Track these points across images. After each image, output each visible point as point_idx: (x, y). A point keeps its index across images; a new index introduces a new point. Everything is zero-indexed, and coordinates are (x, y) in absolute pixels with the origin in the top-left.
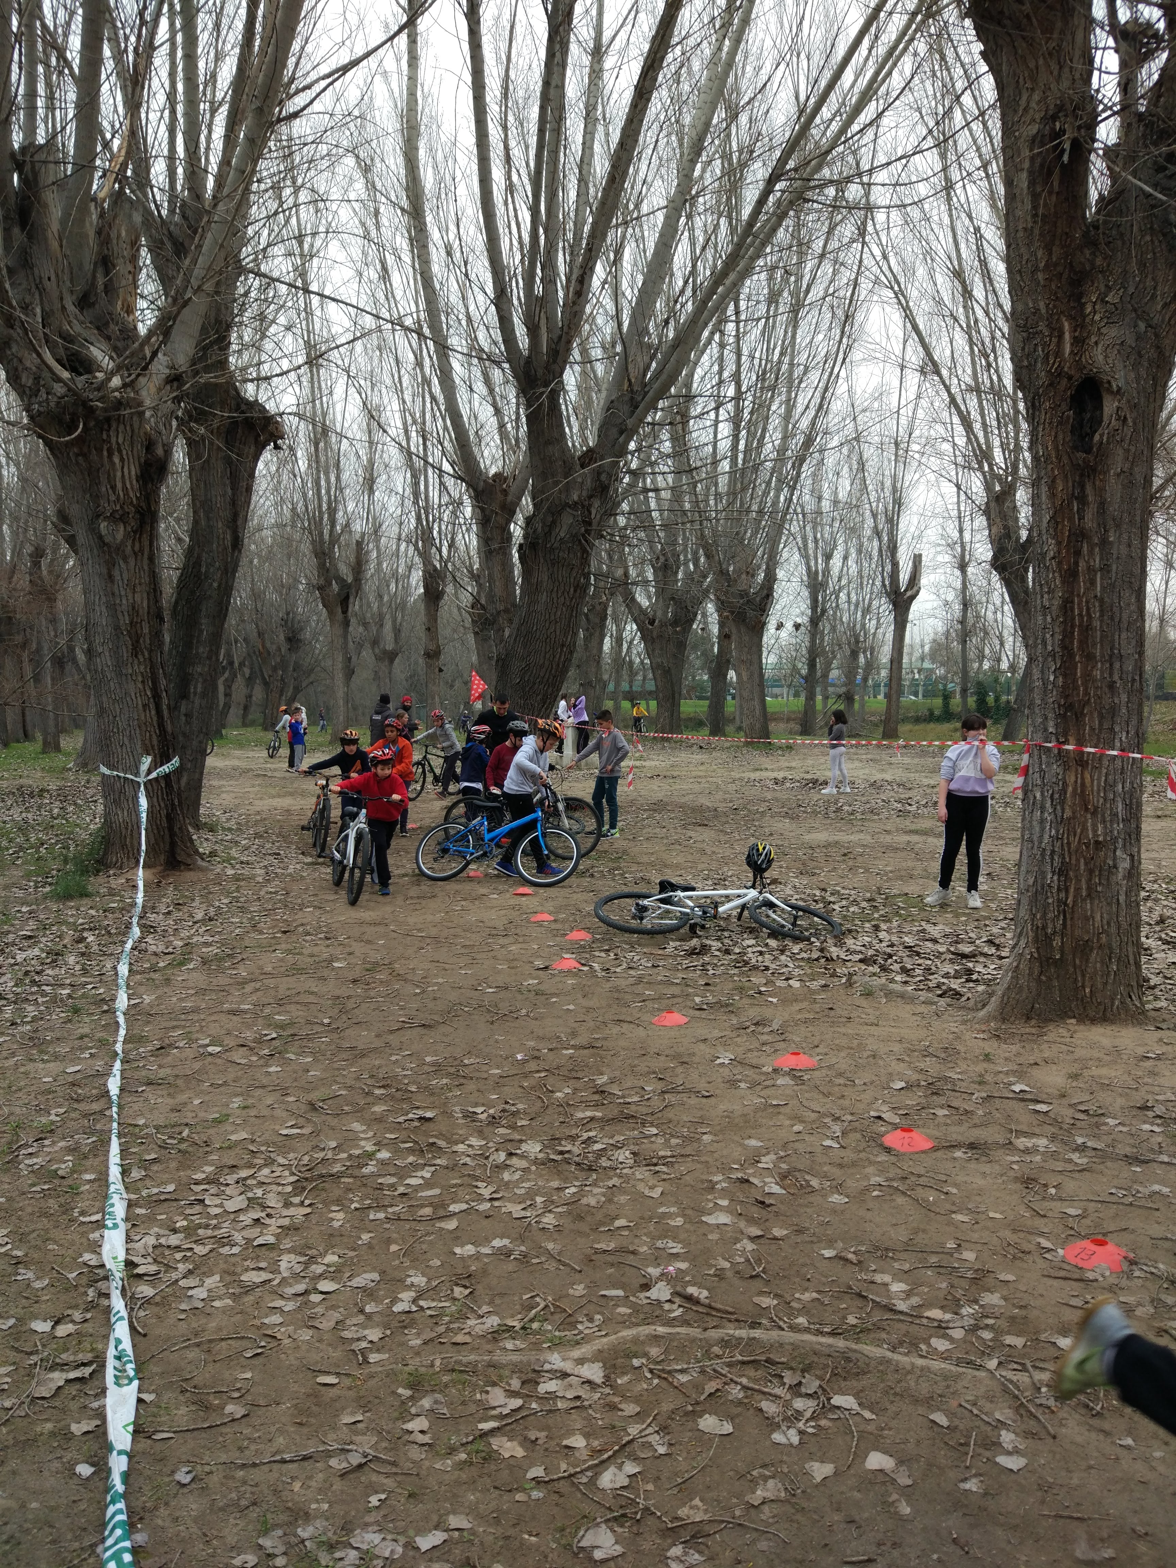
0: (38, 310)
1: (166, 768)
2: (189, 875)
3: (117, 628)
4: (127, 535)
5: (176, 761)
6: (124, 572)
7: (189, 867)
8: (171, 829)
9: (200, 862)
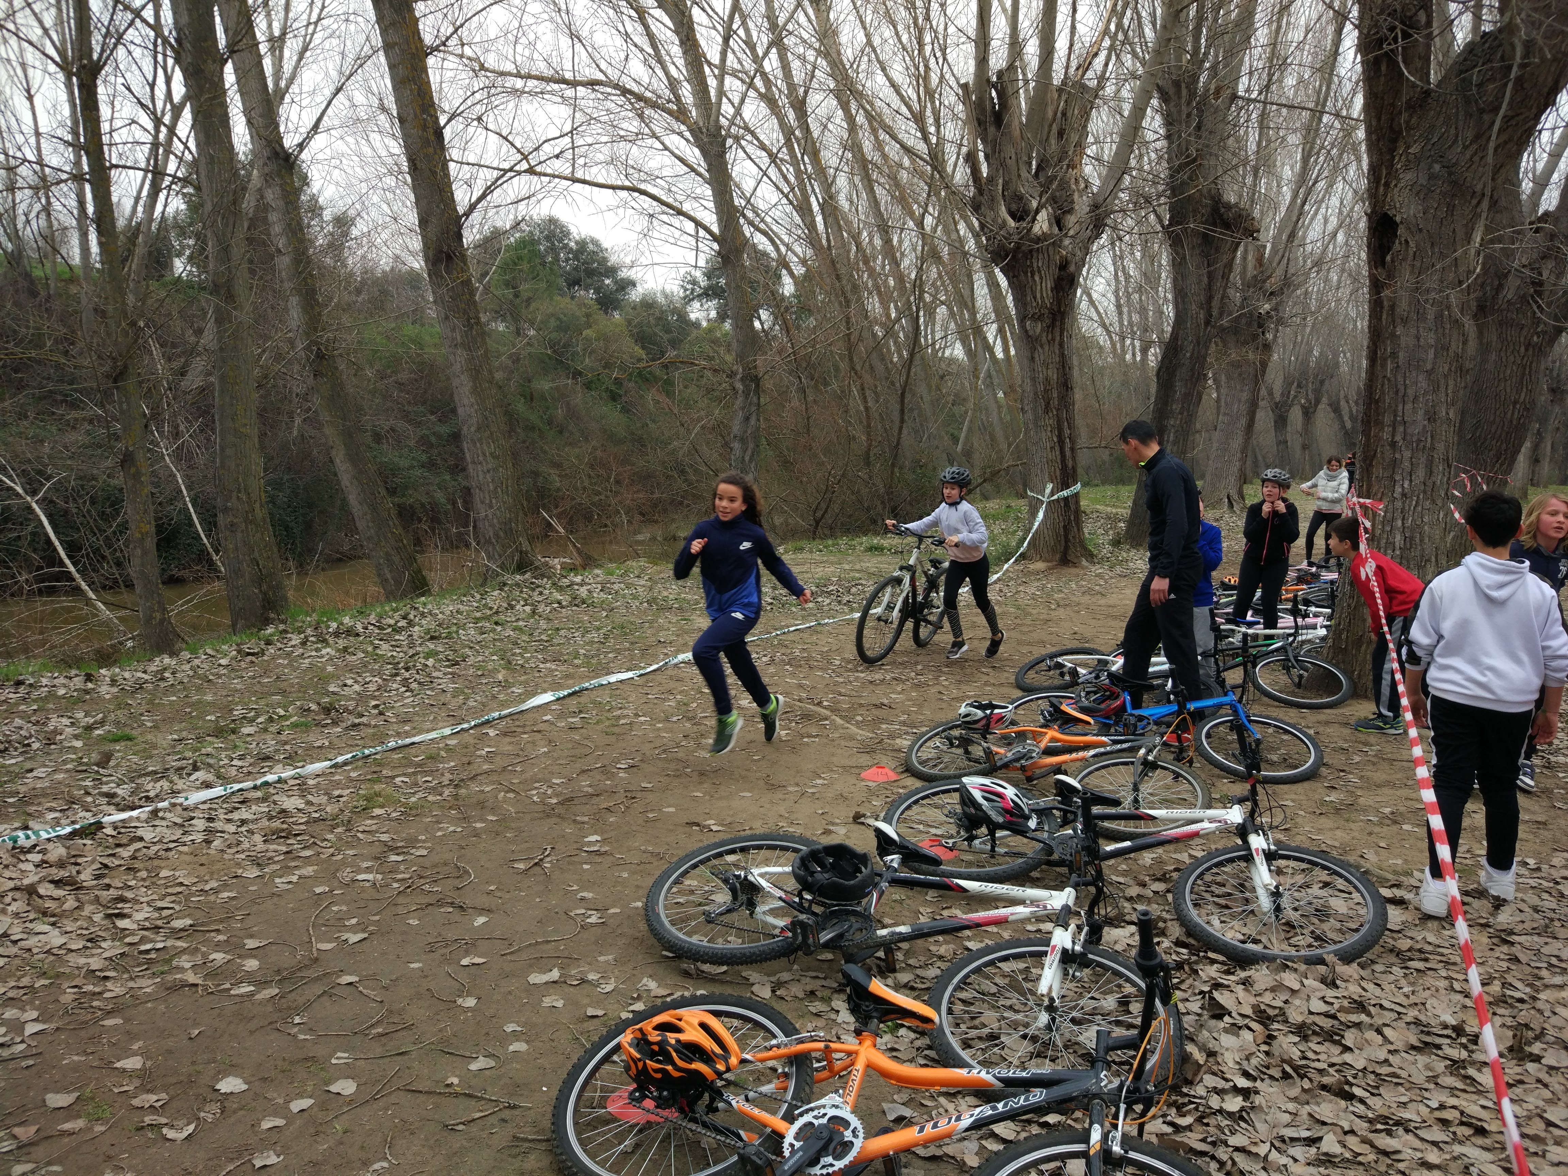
1: (1065, 493)
2: (1073, 571)
4: (1042, 330)
5: (1075, 488)
6: (1041, 355)
7: (1075, 565)
8: (1066, 536)
9: (1084, 563)
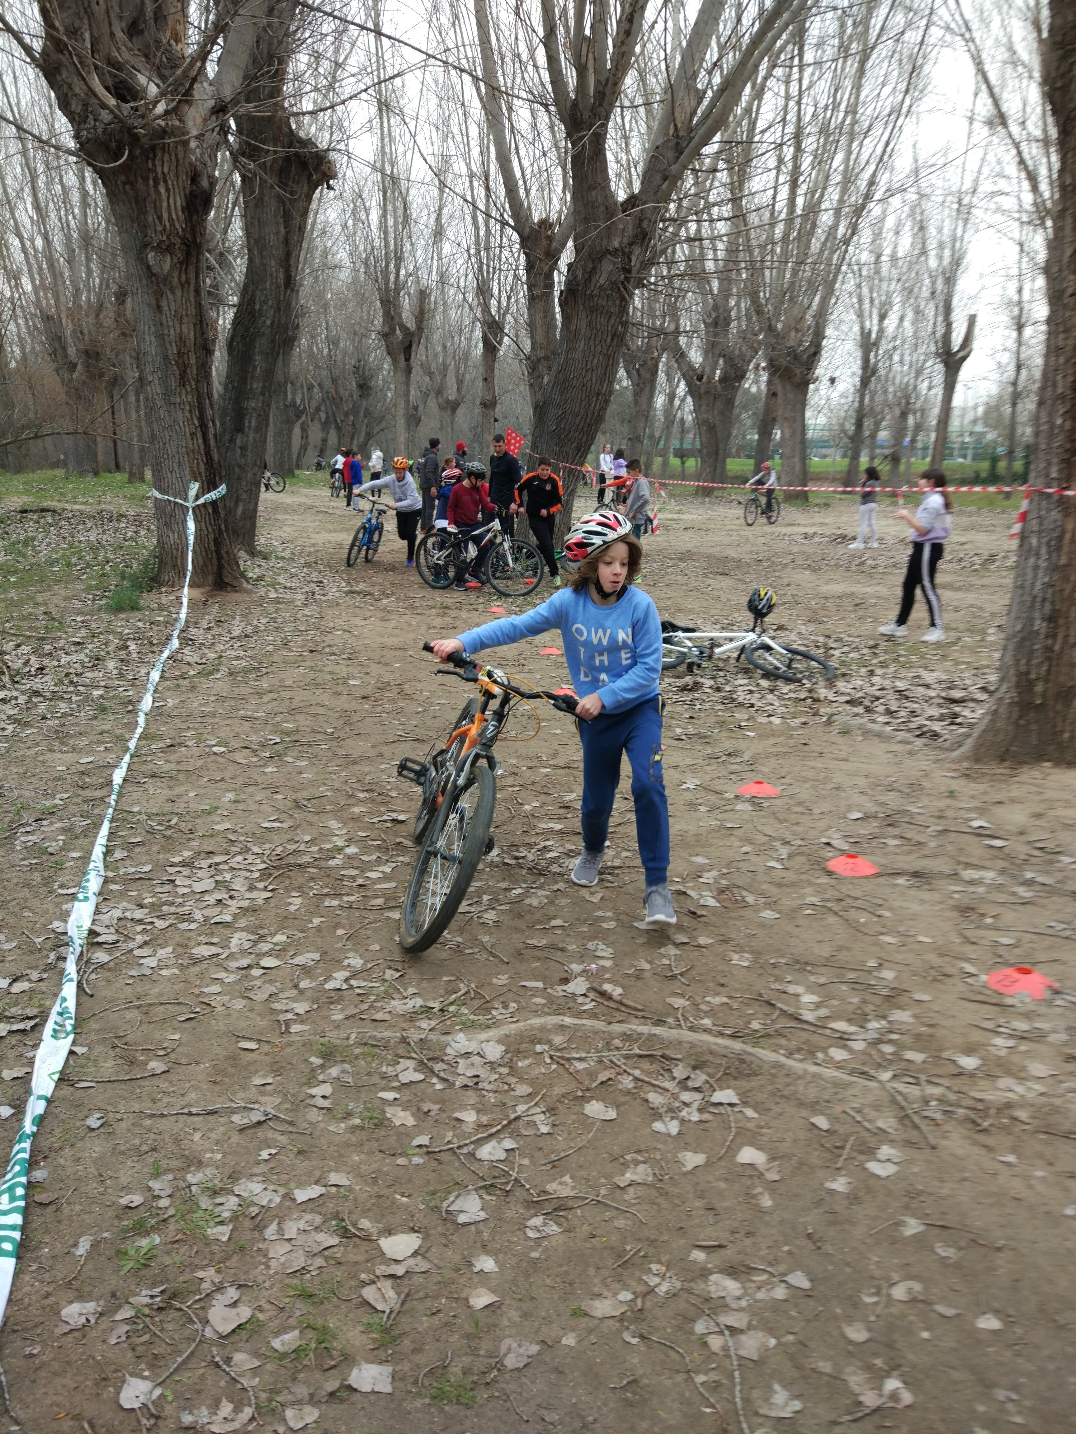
0: (87, 36)
1: (213, 495)
2: (234, 596)
3: (166, 358)
4: (173, 266)
5: (223, 489)
6: (171, 303)
7: (235, 589)
8: (218, 552)
9: (245, 585)
